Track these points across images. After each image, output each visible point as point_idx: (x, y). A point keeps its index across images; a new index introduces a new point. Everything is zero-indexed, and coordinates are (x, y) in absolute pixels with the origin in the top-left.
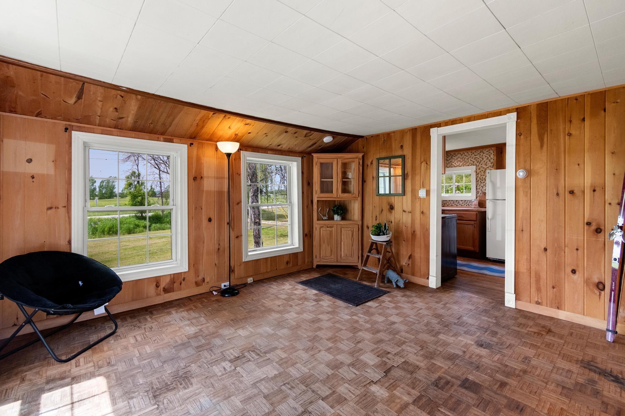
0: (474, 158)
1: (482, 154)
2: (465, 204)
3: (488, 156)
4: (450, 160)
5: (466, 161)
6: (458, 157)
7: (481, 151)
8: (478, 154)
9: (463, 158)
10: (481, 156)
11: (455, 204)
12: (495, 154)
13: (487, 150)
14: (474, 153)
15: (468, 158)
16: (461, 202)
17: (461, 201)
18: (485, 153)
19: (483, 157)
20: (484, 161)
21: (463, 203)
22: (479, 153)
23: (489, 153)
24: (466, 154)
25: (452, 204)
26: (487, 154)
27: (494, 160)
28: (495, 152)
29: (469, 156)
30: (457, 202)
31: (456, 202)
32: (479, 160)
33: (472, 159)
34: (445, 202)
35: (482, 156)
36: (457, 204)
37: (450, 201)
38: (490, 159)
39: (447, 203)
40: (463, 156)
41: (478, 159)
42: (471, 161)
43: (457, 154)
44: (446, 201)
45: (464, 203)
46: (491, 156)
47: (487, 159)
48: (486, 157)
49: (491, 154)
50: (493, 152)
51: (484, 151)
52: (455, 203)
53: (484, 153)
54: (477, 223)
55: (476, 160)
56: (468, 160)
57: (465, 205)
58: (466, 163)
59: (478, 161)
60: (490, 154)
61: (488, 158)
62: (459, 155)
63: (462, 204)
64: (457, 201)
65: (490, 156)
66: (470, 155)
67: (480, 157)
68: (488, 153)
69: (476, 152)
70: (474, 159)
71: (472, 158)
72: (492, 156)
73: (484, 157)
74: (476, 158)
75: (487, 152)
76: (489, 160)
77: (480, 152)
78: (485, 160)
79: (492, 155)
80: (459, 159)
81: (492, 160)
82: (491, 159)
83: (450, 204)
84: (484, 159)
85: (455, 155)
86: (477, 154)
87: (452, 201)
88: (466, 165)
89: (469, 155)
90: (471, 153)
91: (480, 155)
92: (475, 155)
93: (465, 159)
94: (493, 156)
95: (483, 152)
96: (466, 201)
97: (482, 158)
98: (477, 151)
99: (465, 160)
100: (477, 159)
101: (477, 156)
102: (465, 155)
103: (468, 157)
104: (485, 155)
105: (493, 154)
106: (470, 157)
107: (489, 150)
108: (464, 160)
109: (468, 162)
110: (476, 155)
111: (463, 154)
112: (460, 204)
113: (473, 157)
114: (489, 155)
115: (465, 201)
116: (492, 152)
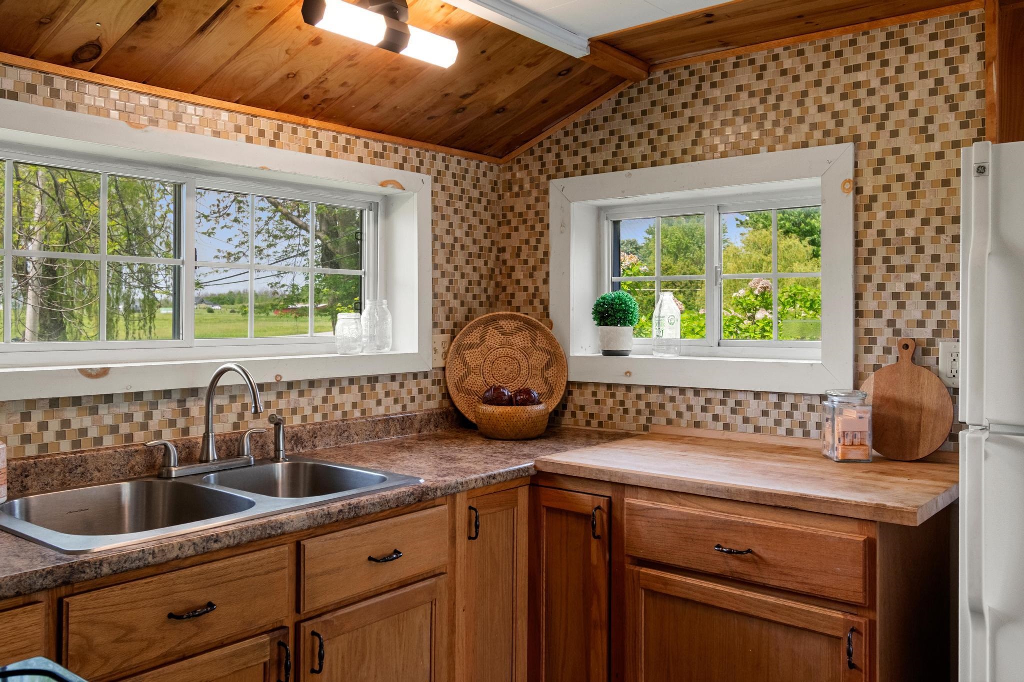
0: (839, 89)
1: (895, 54)
2: (778, 423)
3: (944, 72)
4: (688, 113)
5: (788, 113)
6: (740, 88)
7: (890, 35)
8: (871, 57)
9: (768, 91)
10: (890, 72)
11: (716, 418)
12: (994, 50)
13: (930, 28)
14: (839, 54)
15: (805, 94)
16: (753, 403)
17: (757, 395)
18: (921, 48)
19: (903, 79)
20: (909, 105)
21: (765, 413)
22: (876, 48)
23: (949, 43)
24: (787, 64)
25: (700, 416)
26: (933, 55)
27: (981, 95)
28: (993, 33)
29: (812, 76)
30: (731, 403)
31: (723, 403)
32: (875, 101)
33: (826, 100)
34: (653, 398)
35: (899, 70)
36: (729, 418)
37: (682, 390)
38: (954, 89)
39: (669, 406)
40: (768, 75)
41: (871, 92)
42: (822, 109)
43: (728, 68)
44: (662, 389)
45: (774, 414)
46: (964, 69)
47: (933, 92)
48: (923, 75)
49: (965, 50)
50: (980, 38)
51: (909, 33)
52: (718, 409)
53: (909, 50)
54: (872, 623)
55: (857, 103)
56: (801, 103)
57: (781, 431)
58: (788, 130)
59: (871, 109)
60: (954, 52)
61: (939, 82)
62: (745, 76)
63: (763, 422)
64: (726, 393)
65: (954, 71)
66: (818, 67)
67: (885, 81)
68: (939, 45)
69: (853, 42)
70: (844, 97)
71: (830, 90)
72: (970, 68)
73: (910, 76)
74: (857, 85)
75: (933, 37)
76: (949, 99)
77: (884, 46)
78: (919, 102)
79: (972, 56)
80: (744, 102)
81: (971, 95)
82: (964, 88)
83: (687, 415)
84: (913, 95)
85: (717, 76)
86: (861, 59)
87: (697, 392)
88: (792, 138)
89: (809, 68)
90: (823, 57)
91: (885, 63)
92: (848, 70)
93: (780, 98)
94: (978, 66)
95: (904, 42)
96: (790, 400)
97: (899, 88)
98: (862, 41)
99: (784, 106)
100: (862, 93)
101: (861, 76)
102: (784, 72)
103: (800, 86)
104: (918, 66)
105: (976, 48)
106: (818, 83)
107: (950, 25)
108: (776, 107)
109: (801, 120)
110: (857, 68)
111: (772, 66)
112: (746, 420)
113: (836, 80)
114: (949, 62)
115: (781, 396)
116: (966, 33)
